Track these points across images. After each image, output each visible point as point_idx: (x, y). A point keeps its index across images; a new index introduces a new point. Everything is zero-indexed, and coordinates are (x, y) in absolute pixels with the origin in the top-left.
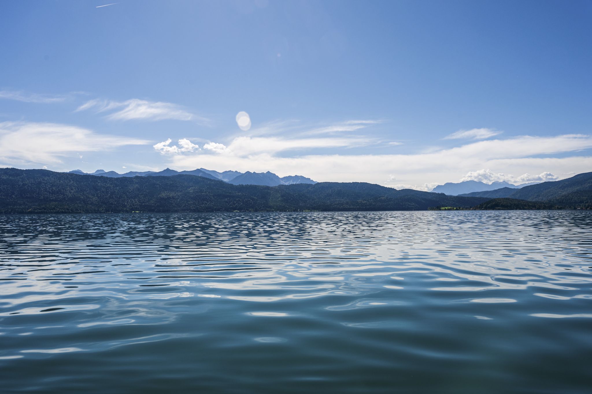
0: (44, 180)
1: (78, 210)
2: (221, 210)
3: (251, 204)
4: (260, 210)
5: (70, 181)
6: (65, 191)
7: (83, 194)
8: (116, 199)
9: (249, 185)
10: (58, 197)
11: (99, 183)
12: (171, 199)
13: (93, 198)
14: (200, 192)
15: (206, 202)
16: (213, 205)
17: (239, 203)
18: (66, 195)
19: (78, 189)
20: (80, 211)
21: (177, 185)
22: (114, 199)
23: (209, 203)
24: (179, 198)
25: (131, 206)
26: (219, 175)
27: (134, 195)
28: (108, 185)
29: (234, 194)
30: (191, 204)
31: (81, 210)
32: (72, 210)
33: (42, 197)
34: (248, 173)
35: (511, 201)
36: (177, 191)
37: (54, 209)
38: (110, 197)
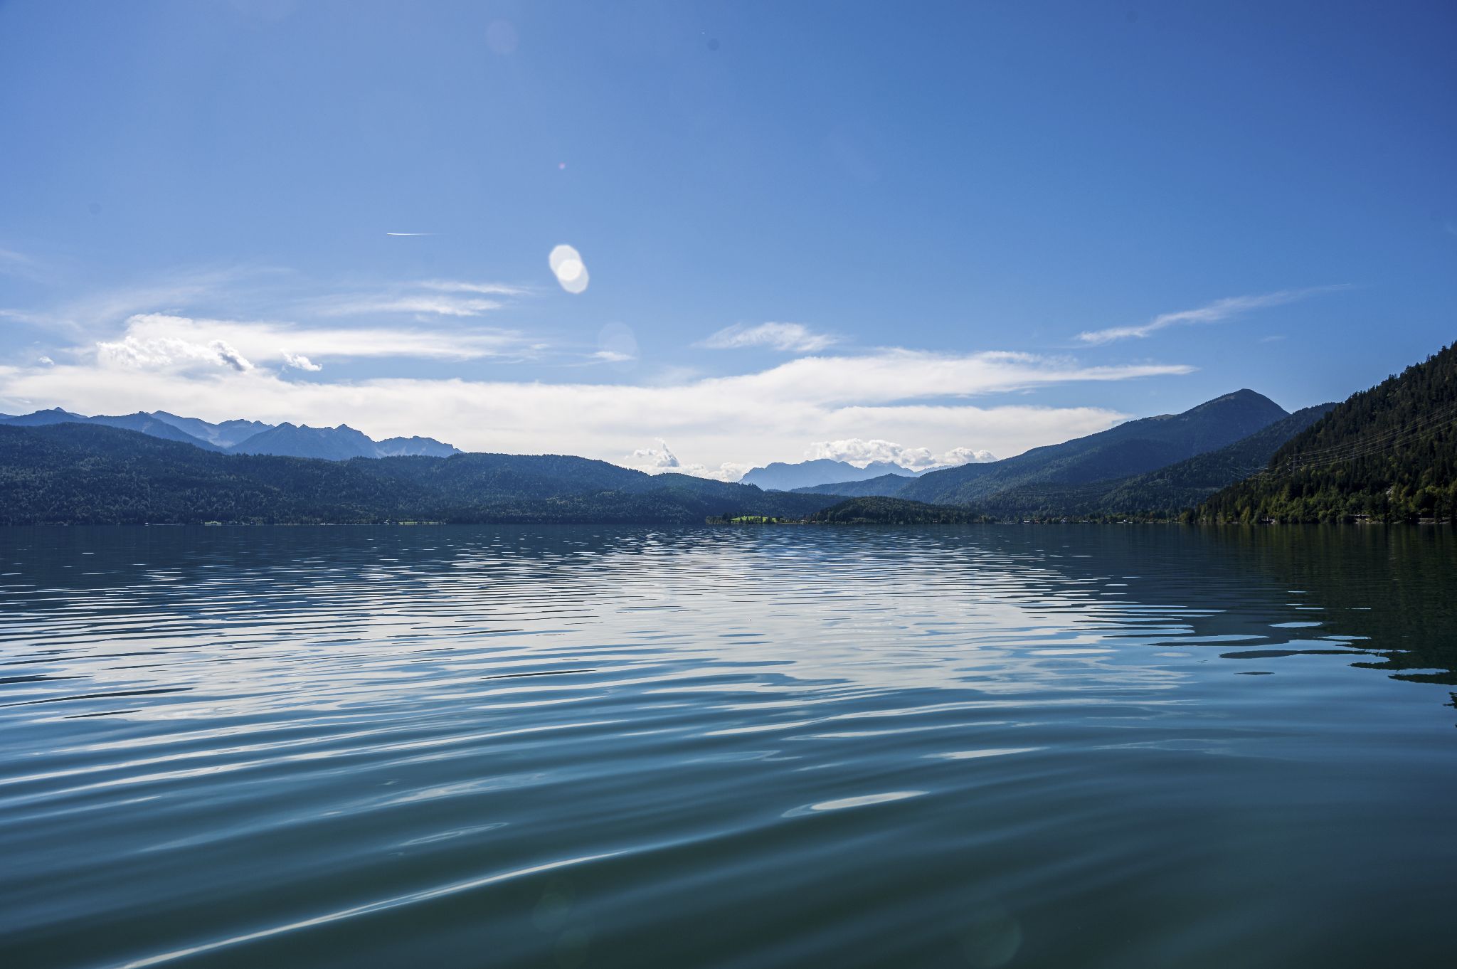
2: (167, 520)
3: (260, 504)
4: (281, 520)
9: (265, 454)
12: (18, 487)
14: (112, 471)
15: (127, 498)
16: (146, 506)
17: (224, 503)
21: (46, 451)
23: (134, 501)
24: (43, 487)
26: (209, 430)
29: (216, 478)
30: (80, 502)
34: (286, 426)
35: (890, 503)
36: (42, 467)
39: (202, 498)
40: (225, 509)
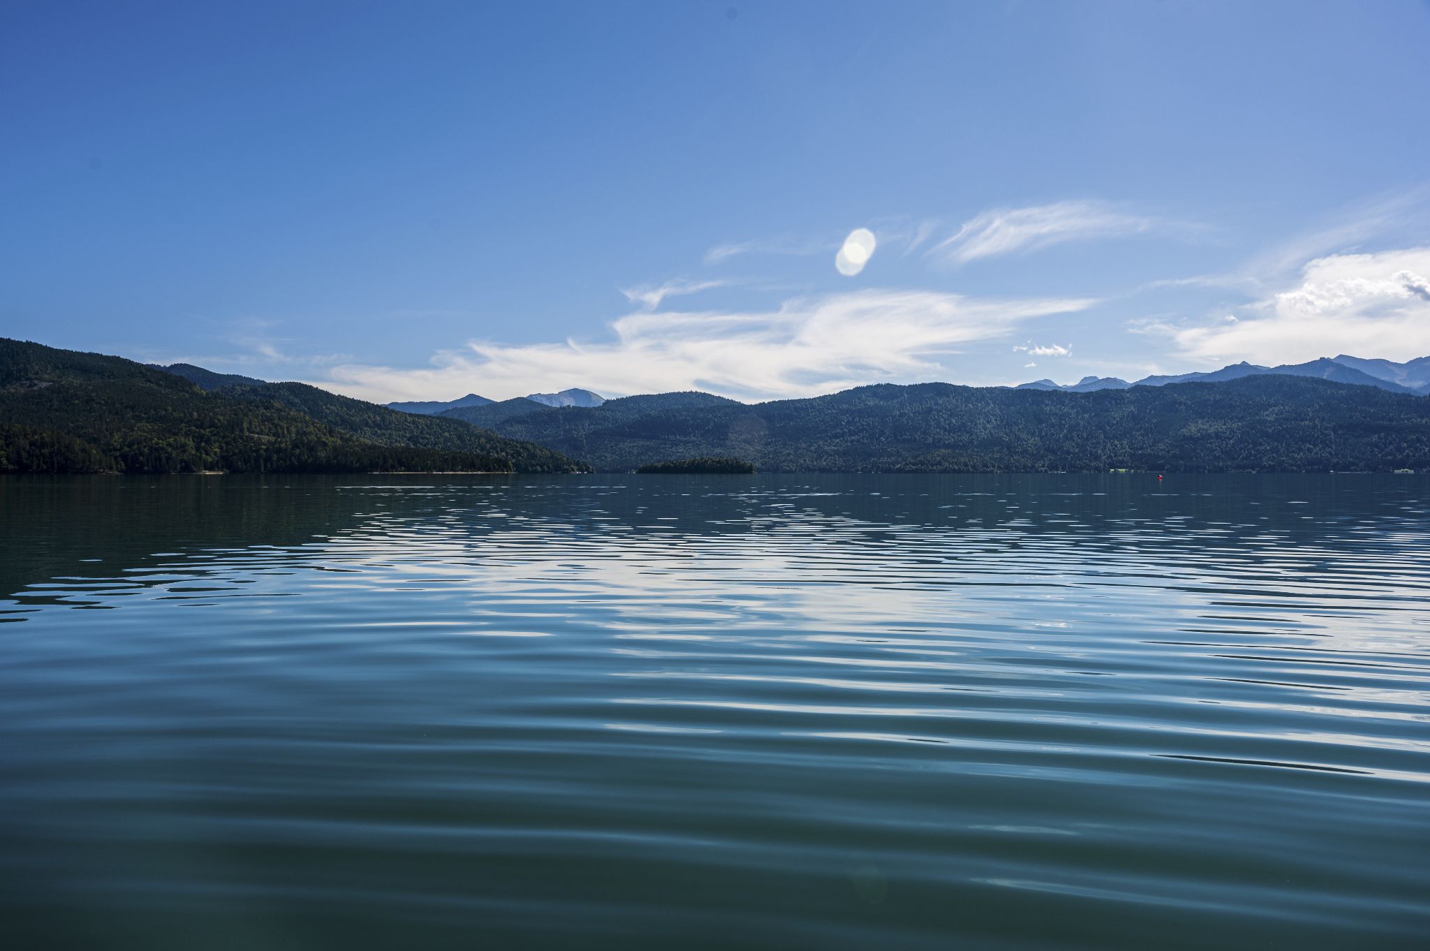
0: (936, 404)
1: (989, 466)
2: (1352, 468)
5: (988, 404)
6: (975, 425)
7: (1011, 431)
8: (1079, 440)
10: (959, 439)
11: (1048, 405)
12: (1212, 438)
13: (1028, 439)
14: (1296, 419)
15: (1311, 446)
16: (1330, 453)
17: (1416, 449)
18: (976, 435)
19: (1002, 422)
20: (991, 468)
22: (1074, 441)
23: (1318, 449)
24: (1233, 437)
25: (1110, 457)
26: (1396, 370)
27: (1121, 430)
28: (1065, 410)
29: (1406, 422)
30: (1266, 451)
31: (994, 466)
32: (974, 467)
33: (931, 439)
37: (940, 463)
38: (1066, 437)
39: (1391, 443)
40: (1417, 455)
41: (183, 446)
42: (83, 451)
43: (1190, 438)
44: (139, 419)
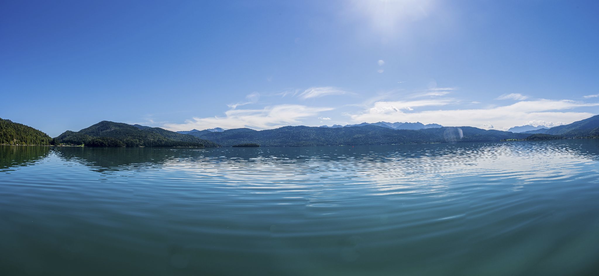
0: (302, 131)
1: (313, 145)
3: (402, 140)
4: (406, 143)
5: (313, 130)
6: (310, 135)
7: (318, 137)
8: (333, 139)
9: (402, 129)
10: (307, 138)
12: (359, 138)
13: (322, 138)
14: (375, 134)
16: (381, 141)
17: (395, 140)
18: (311, 138)
19: (316, 135)
21: (364, 131)
23: (379, 140)
24: (363, 138)
25: (339, 142)
26: (392, 125)
27: (341, 137)
30: (370, 141)
33: (300, 139)
34: (406, 123)
36: (363, 134)
37: (303, 144)
38: (330, 138)
39: (391, 139)
41: (137, 141)
42: (119, 142)
43: (355, 138)
44: (128, 136)
